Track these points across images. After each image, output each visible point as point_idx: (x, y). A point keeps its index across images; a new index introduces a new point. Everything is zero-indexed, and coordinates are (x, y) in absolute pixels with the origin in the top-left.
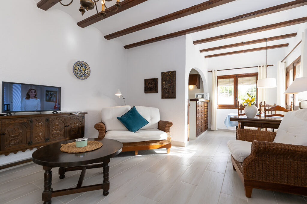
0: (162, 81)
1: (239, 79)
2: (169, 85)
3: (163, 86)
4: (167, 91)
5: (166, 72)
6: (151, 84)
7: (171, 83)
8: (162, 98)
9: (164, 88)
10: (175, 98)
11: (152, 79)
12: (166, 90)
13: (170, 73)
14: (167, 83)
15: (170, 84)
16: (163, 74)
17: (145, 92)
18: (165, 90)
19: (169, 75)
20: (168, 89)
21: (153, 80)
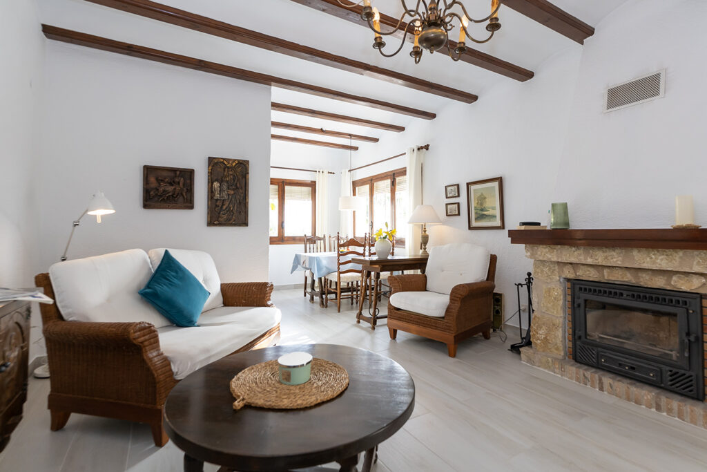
0: (211, 182)
1: (287, 188)
2: (232, 192)
3: (212, 192)
4: (224, 207)
5: (224, 159)
6: (171, 184)
7: (237, 188)
8: (211, 223)
9: (215, 198)
10: (246, 224)
11: (174, 170)
12: (223, 205)
13: (234, 164)
14: (225, 187)
15: (233, 190)
16: (213, 163)
17: (146, 206)
18: (218, 204)
19: (231, 167)
20: (227, 203)
21: (178, 173)
